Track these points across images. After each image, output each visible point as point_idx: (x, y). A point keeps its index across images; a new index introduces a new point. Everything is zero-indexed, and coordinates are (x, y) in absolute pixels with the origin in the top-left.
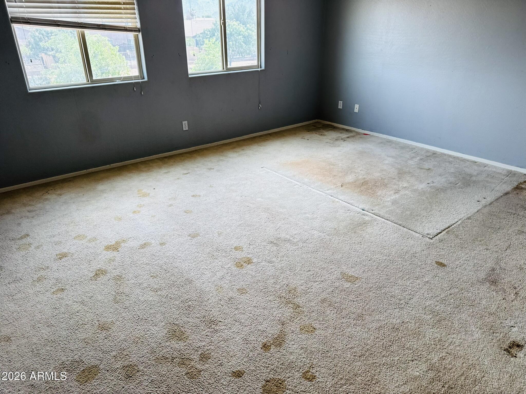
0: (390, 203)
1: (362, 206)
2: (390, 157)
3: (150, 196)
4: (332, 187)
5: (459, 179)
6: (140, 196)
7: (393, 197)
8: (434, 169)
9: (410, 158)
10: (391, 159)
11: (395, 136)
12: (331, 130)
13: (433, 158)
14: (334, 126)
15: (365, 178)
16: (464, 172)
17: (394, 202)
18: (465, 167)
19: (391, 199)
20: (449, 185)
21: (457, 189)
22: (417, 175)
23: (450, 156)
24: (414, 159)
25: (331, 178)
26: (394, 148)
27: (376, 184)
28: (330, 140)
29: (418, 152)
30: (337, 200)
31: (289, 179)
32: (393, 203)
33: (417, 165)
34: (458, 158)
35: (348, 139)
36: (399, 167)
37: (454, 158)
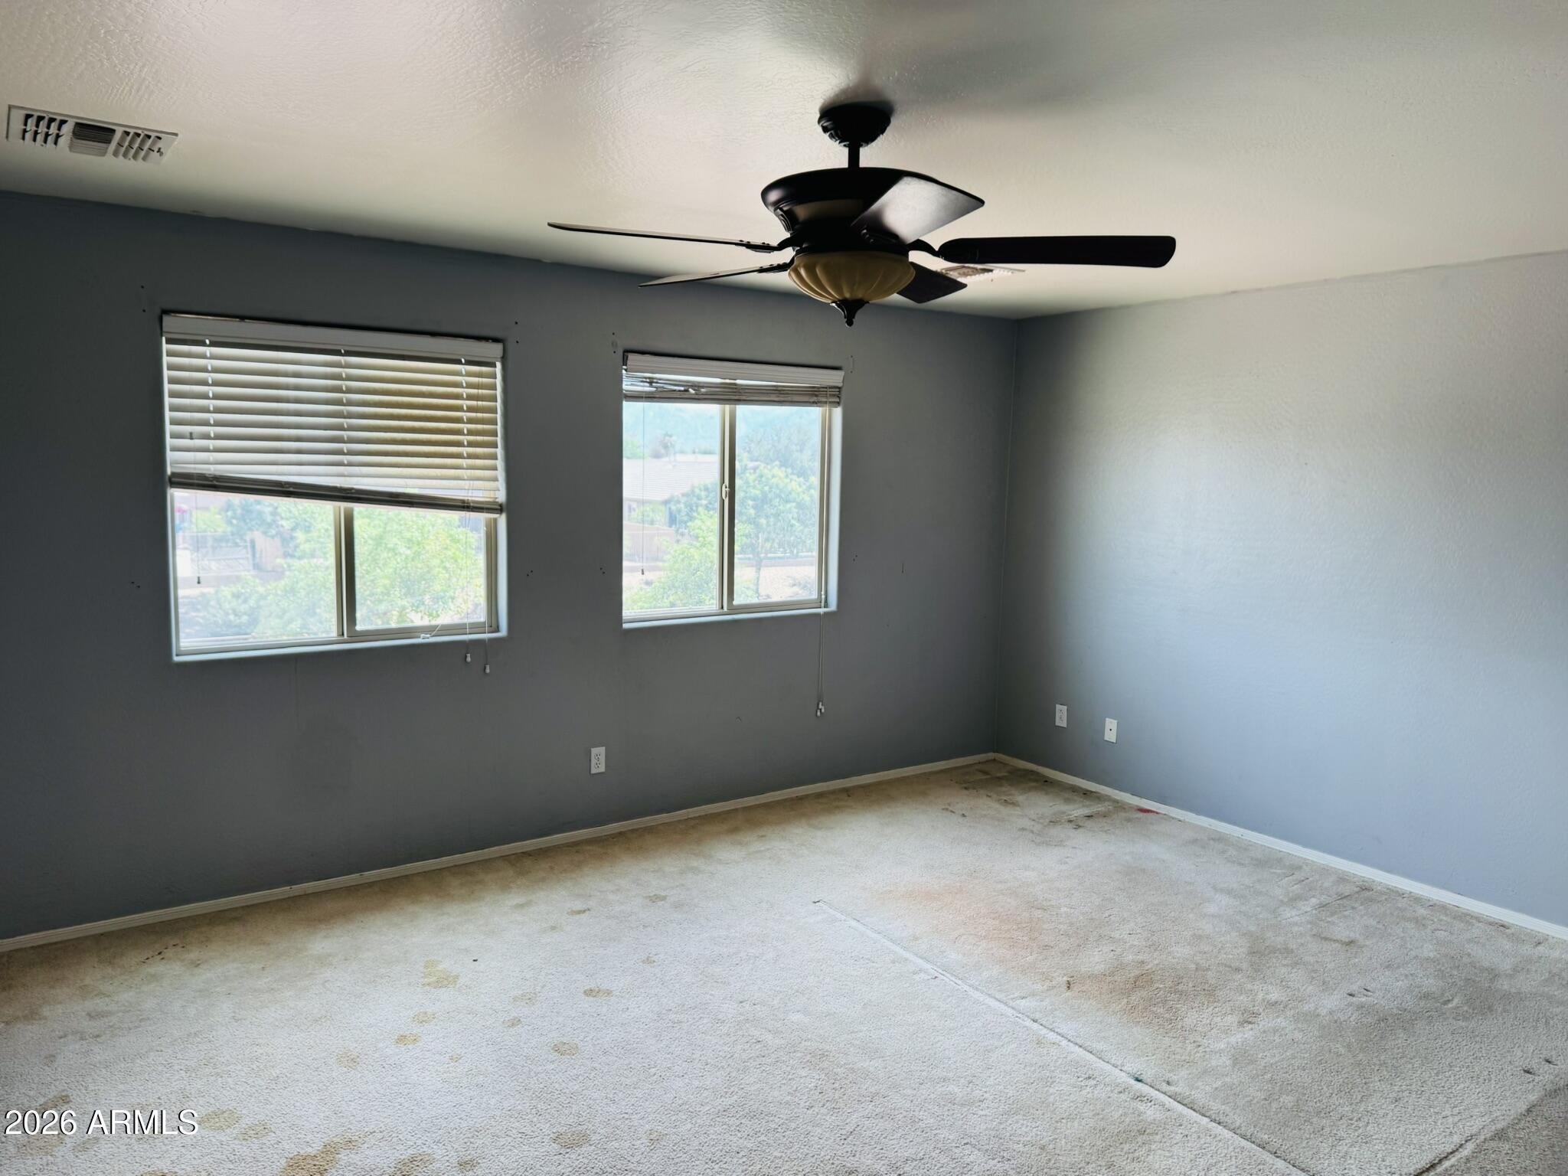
0: (1225, 1061)
1: (1134, 1066)
2: (1222, 890)
3: (458, 986)
4: (1039, 987)
5: (1454, 984)
6: (429, 984)
7: (1236, 1038)
8: (1367, 943)
9: (1286, 900)
10: (1225, 900)
11: (1234, 823)
12: (1036, 788)
13: (1362, 904)
14: (1044, 776)
15: (1143, 962)
16: (1469, 960)
17: (1241, 1058)
18: (1469, 941)
19: (1228, 1043)
20: (1422, 1004)
21: (1450, 1020)
22: (1312, 960)
23: (1418, 900)
24: (1300, 904)
25: (1035, 956)
26: (1234, 862)
27: (1180, 987)
28: (1033, 823)
29: (1311, 879)
30: (1052, 1036)
31: (897, 949)
32: (1235, 1061)
33: (1309, 926)
34: (1444, 908)
35: (1089, 823)
36: (1253, 928)
37: (1433, 906)
